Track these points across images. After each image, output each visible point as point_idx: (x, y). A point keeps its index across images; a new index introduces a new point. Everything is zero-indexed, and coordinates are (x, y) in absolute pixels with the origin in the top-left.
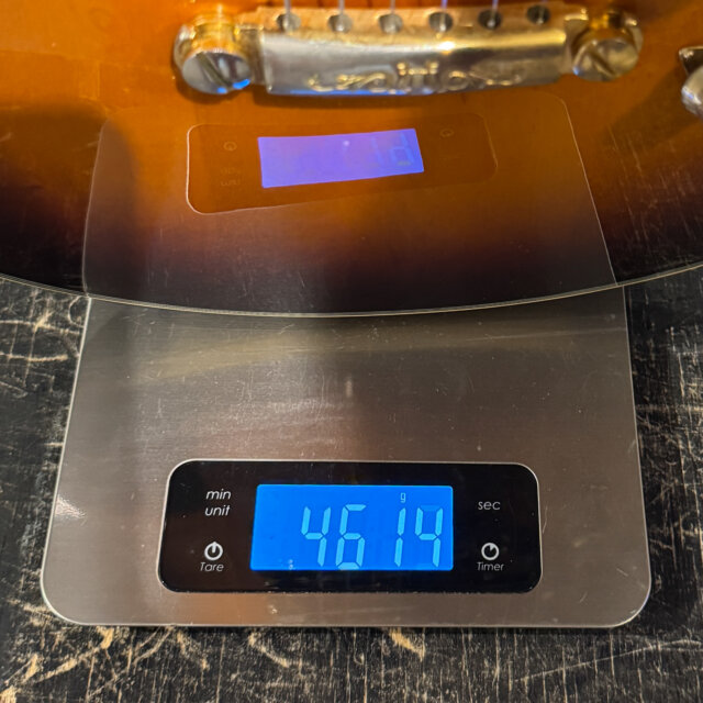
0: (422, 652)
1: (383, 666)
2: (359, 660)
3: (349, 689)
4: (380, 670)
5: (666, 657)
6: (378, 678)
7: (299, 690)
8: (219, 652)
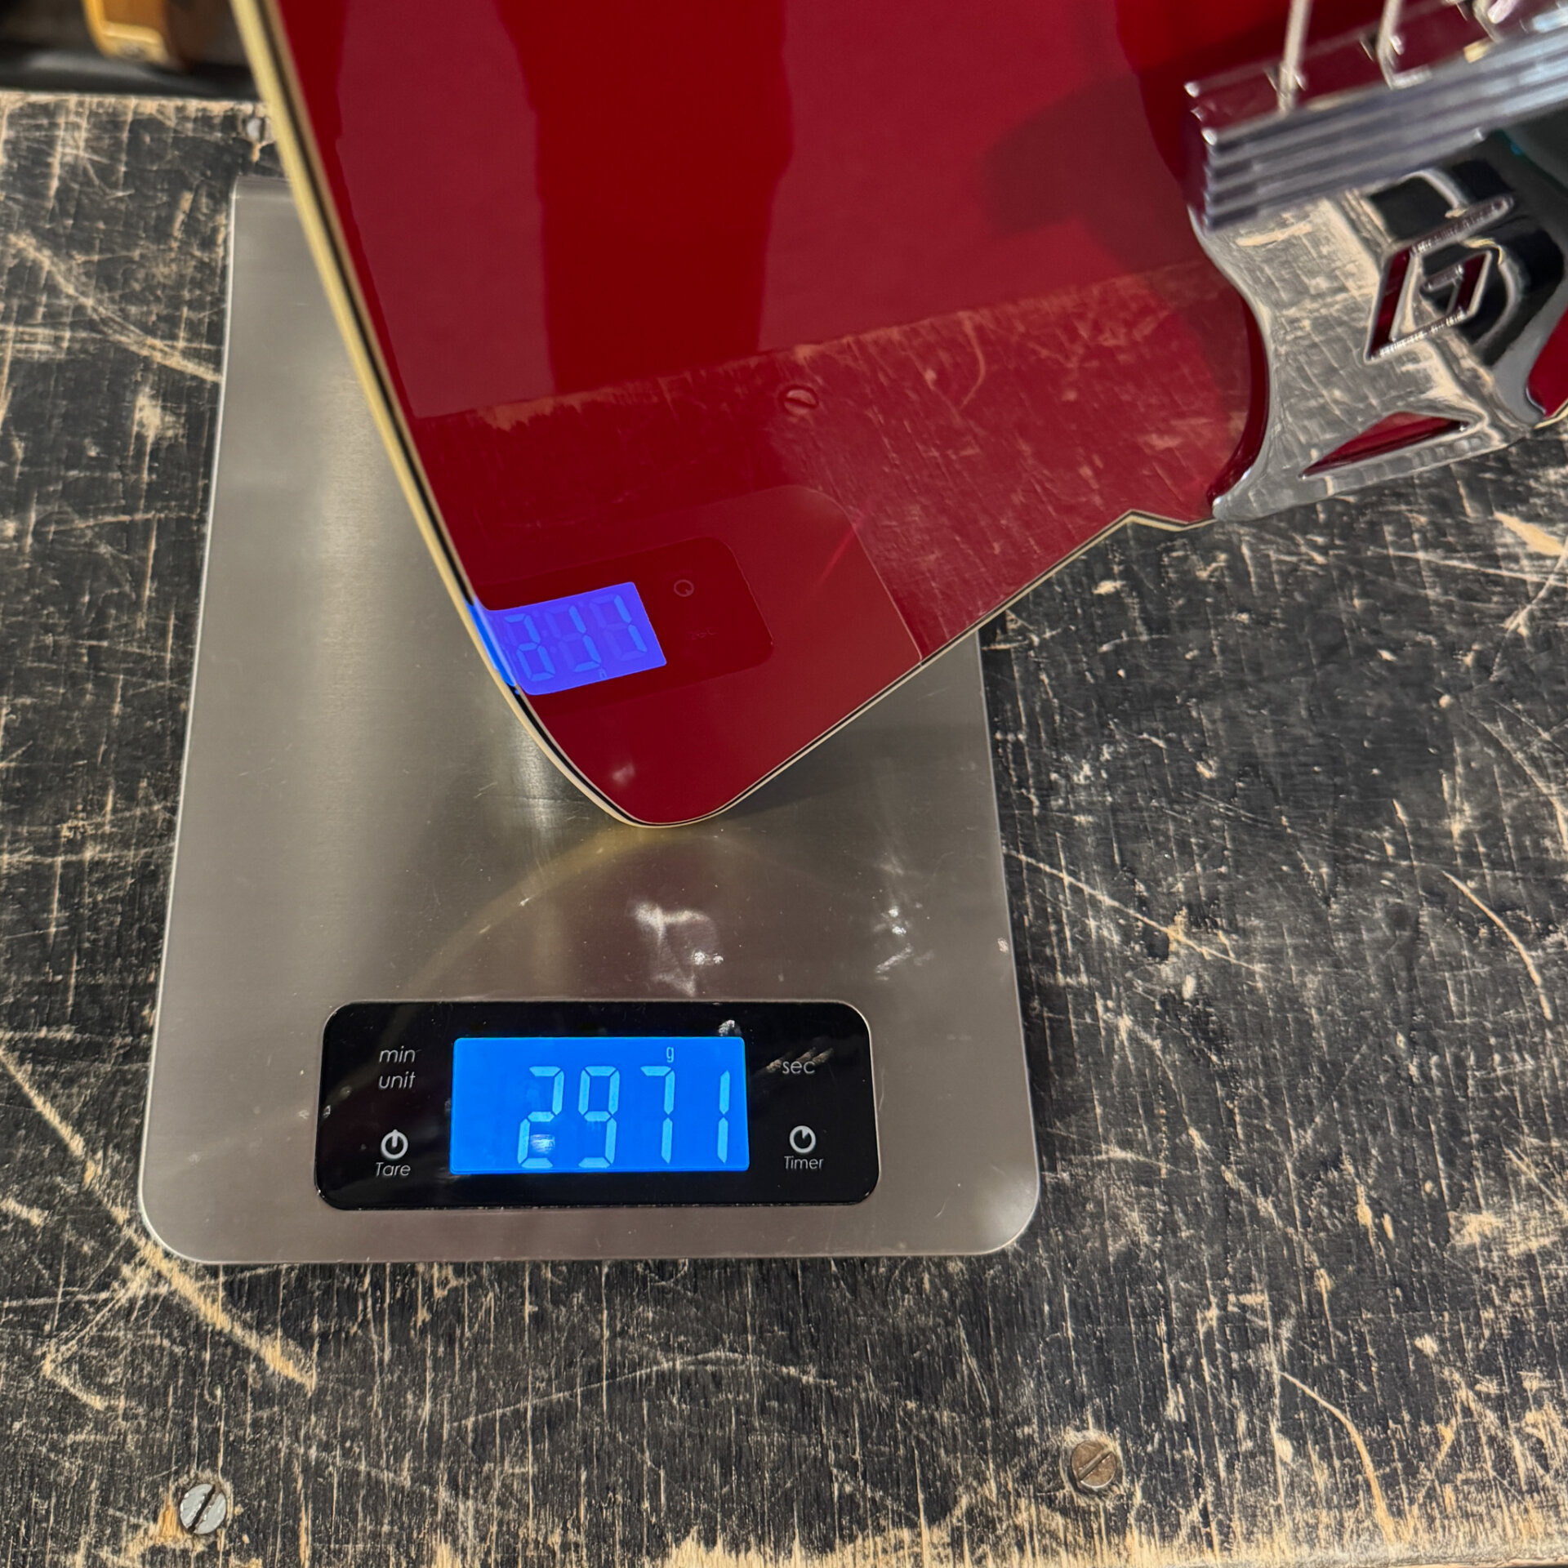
0: (310, 1382)
1: (250, 1405)
2: (214, 1397)
3: (195, 1443)
4: (245, 1412)
5: (686, 1379)
6: (241, 1424)
7: (119, 1445)
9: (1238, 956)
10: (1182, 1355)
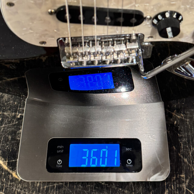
0: (20, 179)
2: (4, 180)
4: (8, 183)
9: (184, 118)
10: (169, 184)
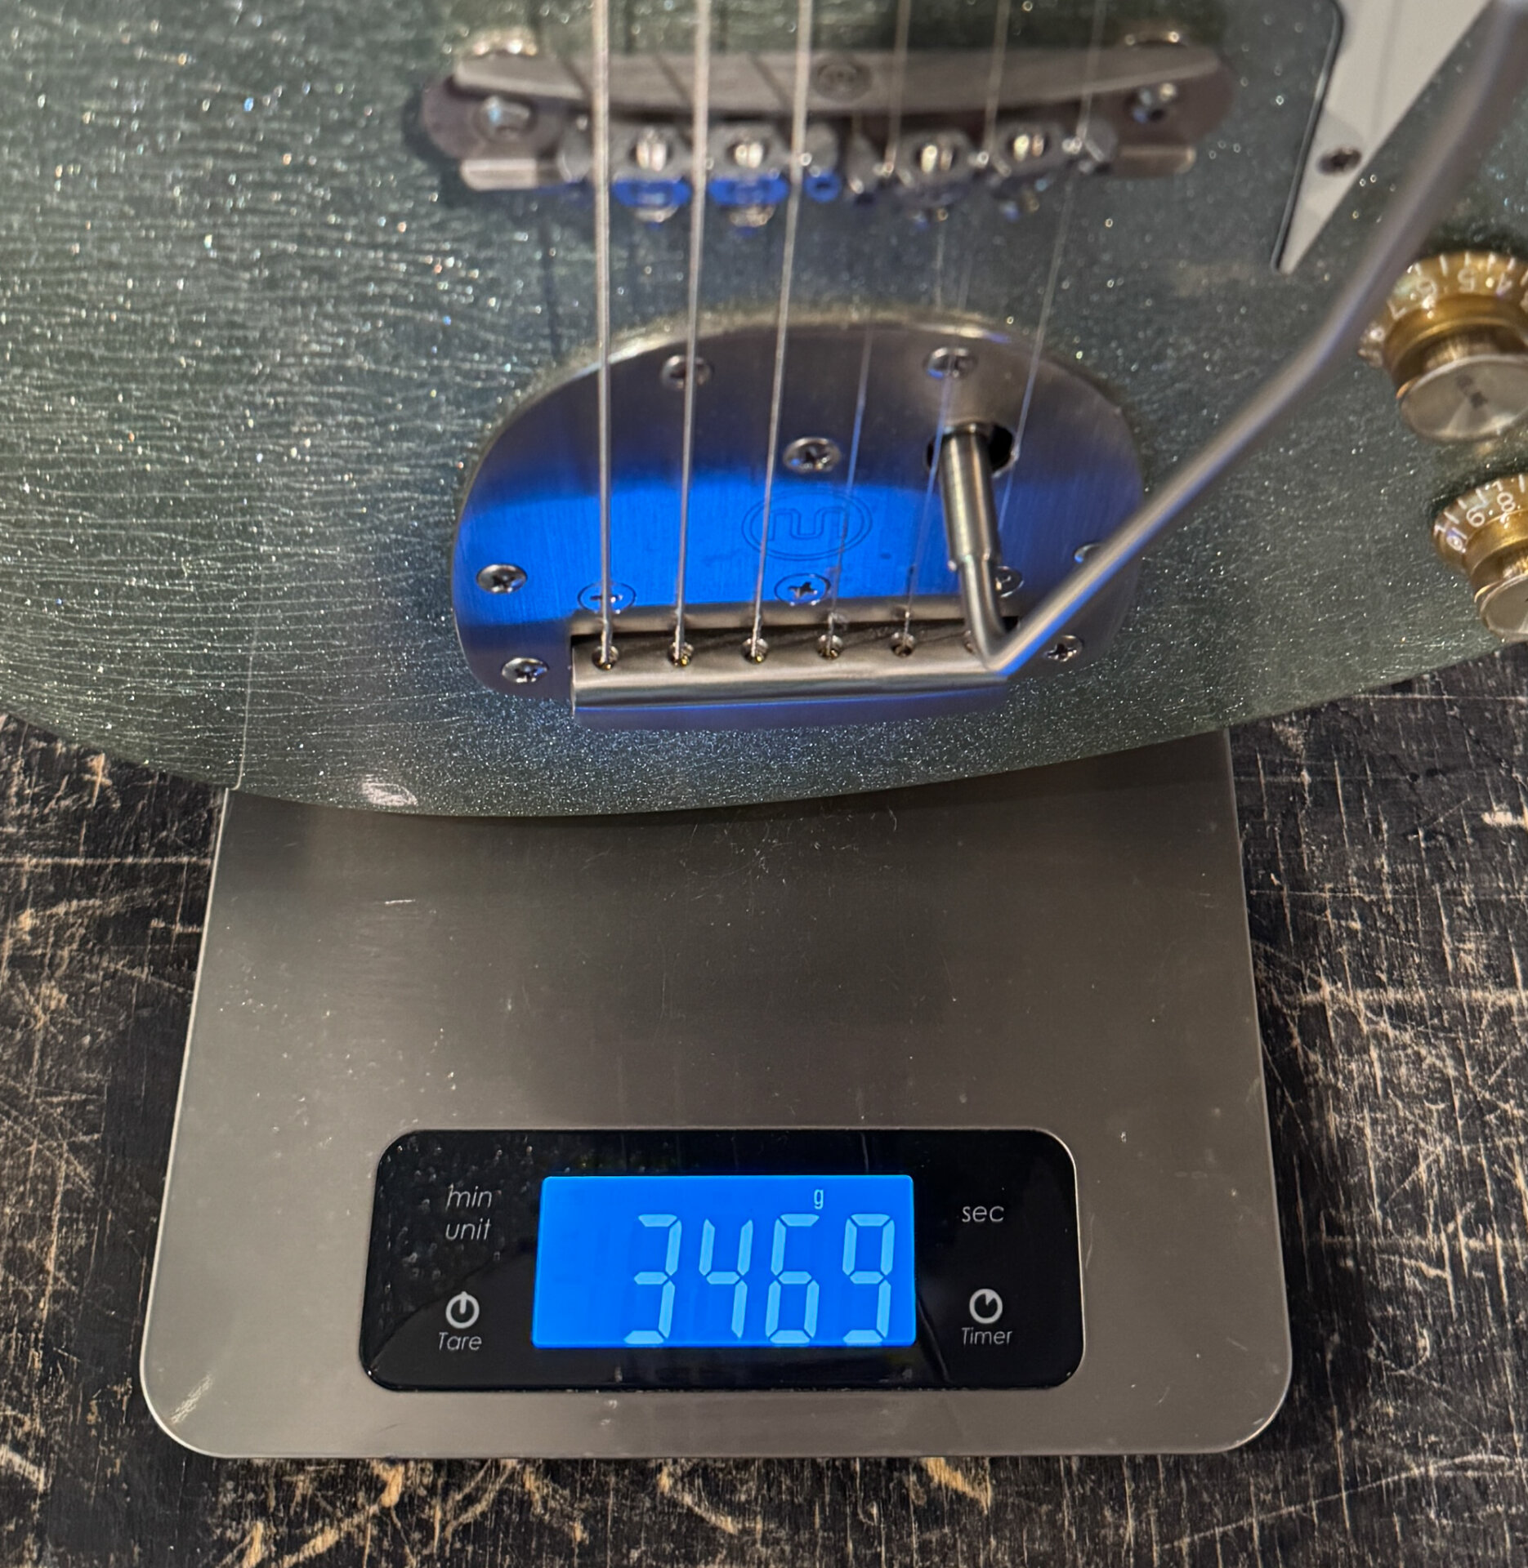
0: (986, 1497)
1: (915, 1526)
2: (870, 1516)
4: (910, 1535)
5: (1445, 1489)
6: (907, 1550)
8: (605, 1507)
